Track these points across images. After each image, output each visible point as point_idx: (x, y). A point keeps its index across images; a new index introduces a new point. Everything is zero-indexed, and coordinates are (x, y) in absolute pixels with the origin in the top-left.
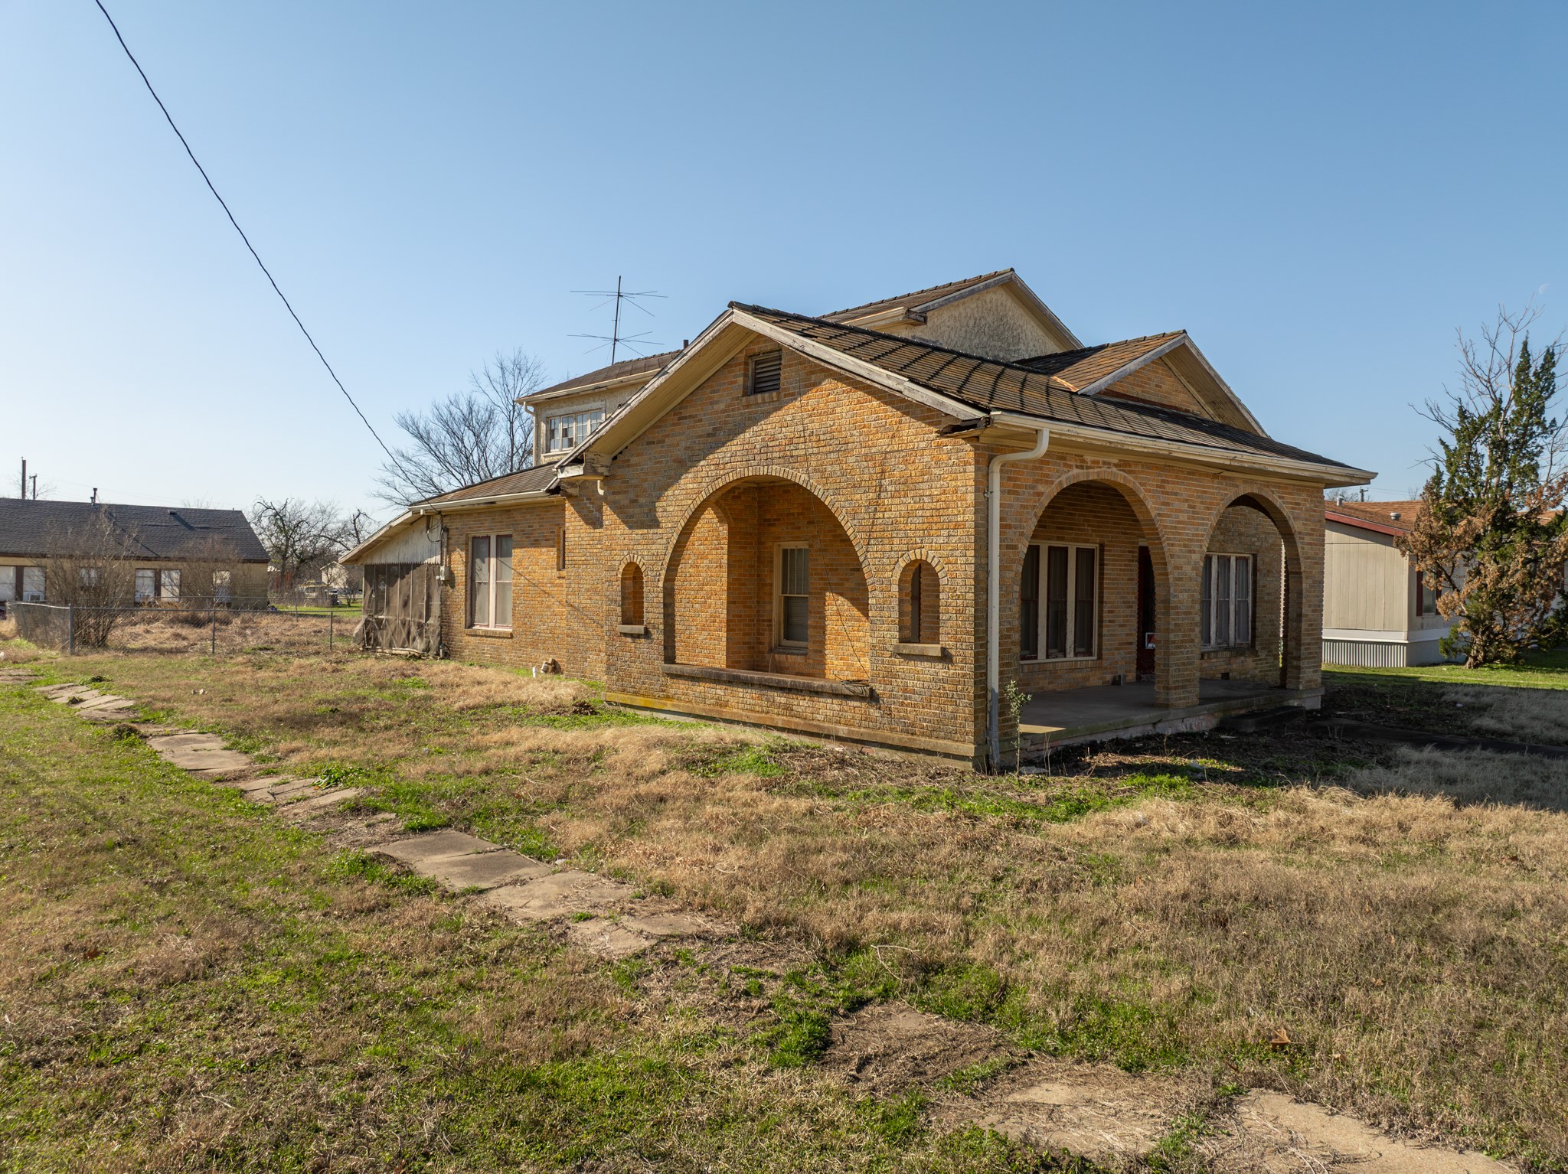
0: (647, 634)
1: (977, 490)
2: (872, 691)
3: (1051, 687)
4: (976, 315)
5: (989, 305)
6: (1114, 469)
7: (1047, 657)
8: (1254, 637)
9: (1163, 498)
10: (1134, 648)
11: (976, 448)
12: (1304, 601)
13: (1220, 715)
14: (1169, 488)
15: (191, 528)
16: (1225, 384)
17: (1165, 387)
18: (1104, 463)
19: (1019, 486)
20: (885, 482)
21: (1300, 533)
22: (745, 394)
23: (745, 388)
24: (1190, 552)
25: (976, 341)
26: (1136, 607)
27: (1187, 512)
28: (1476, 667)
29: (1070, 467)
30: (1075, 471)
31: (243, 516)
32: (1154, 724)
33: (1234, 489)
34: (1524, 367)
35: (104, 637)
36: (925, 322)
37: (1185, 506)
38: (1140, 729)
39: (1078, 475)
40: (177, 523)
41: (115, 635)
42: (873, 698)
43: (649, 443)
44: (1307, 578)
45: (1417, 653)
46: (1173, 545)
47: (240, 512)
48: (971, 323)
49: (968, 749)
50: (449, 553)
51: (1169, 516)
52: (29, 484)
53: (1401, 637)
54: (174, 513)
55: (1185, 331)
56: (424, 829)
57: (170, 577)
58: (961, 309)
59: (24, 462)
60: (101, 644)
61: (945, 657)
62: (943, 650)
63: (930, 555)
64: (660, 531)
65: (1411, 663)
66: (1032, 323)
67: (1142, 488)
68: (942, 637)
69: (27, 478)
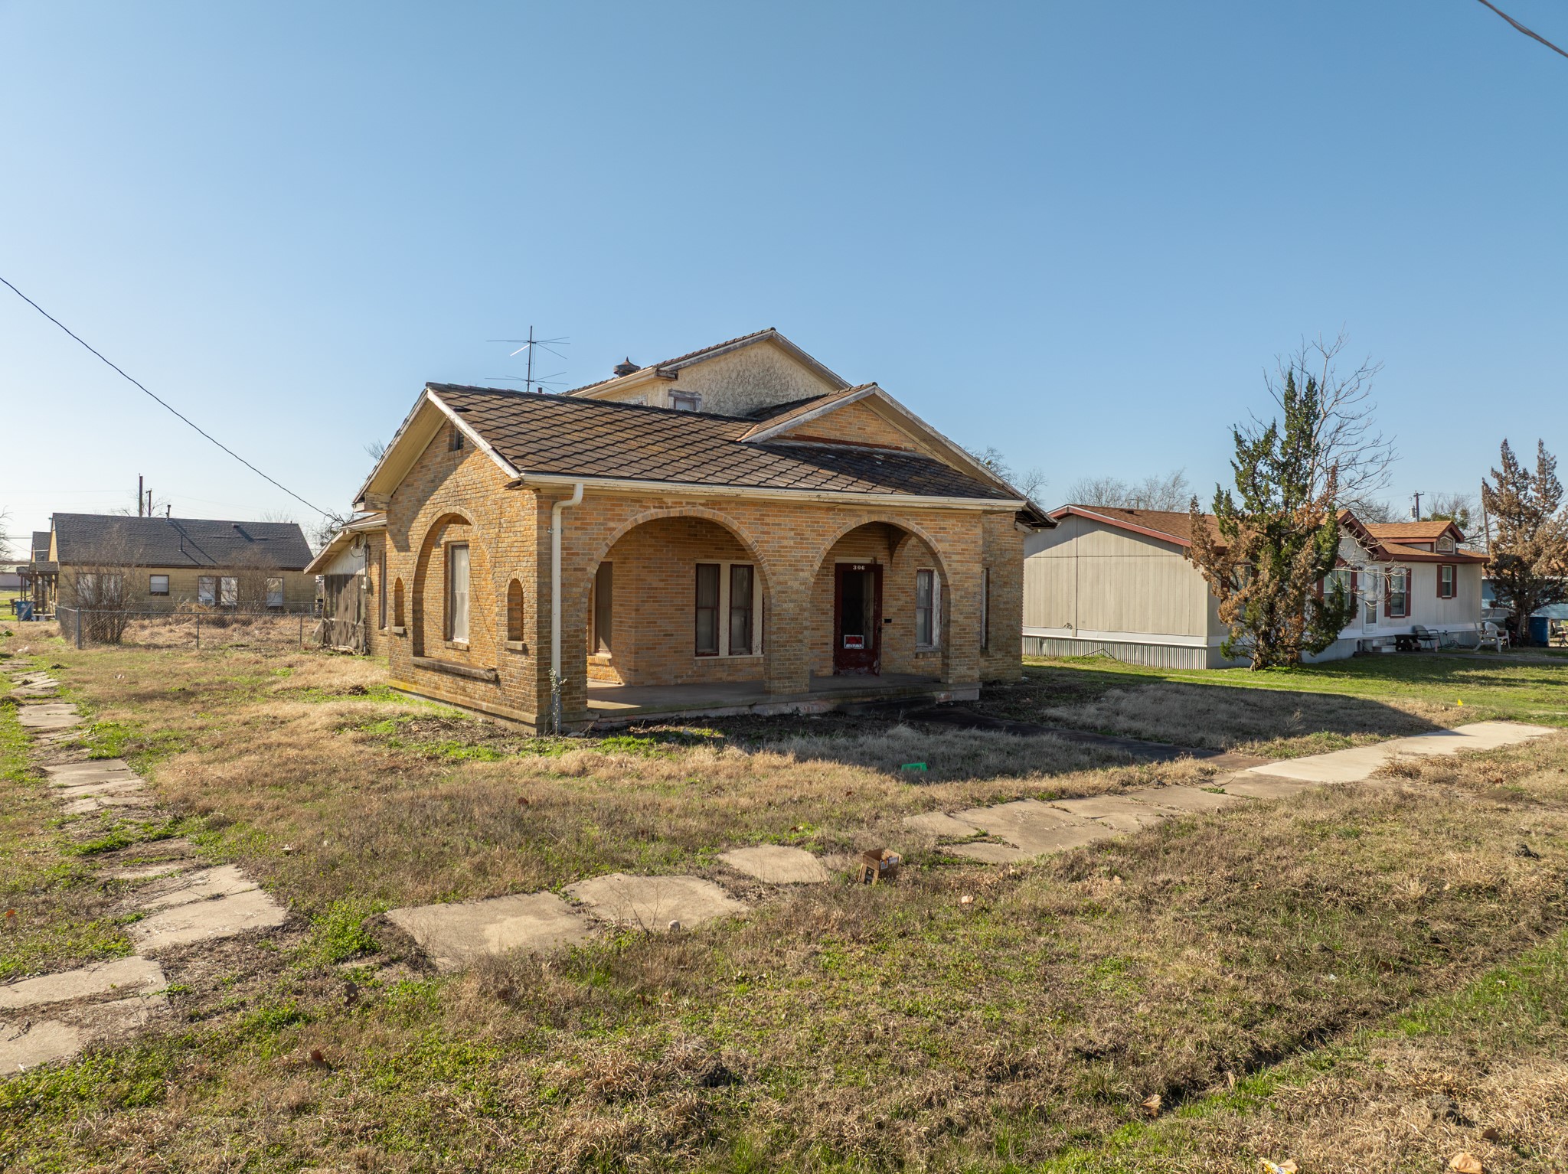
0: (405, 633)
1: (539, 528)
2: (497, 676)
3: (730, 678)
4: (739, 368)
5: (754, 359)
6: (701, 508)
7: (730, 654)
8: (987, 640)
9: (761, 528)
10: (830, 648)
11: (538, 497)
12: (952, 609)
13: (839, 701)
14: (768, 520)
15: (251, 540)
16: (926, 425)
17: (868, 429)
18: (688, 503)
19: (587, 524)
20: (502, 521)
21: (945, 553)
22: (451, 450)
23: (450, 444)
24: (796, 570)
25: (740, 390)
26: (832, 614)
27: (792, 538)
28: (1257, 669)
29: (648, 507)
30: (653, 510)
31: (299, 529)
32: (750, 706)
33: (855, 519)
34: (1290, 396)
35: (119, 634)
36: (676, 377)
37: (792, 534)
38: (732, 709)
39: (657, 513)
40: (239, 535)
41: (128, 634)
42: (497, 681)
43: (408, 486)
44: (956, 590)
45: (1224, 656)
46: (775, 565)
47: (297, 525)
48: (734, 375)
49: (532, 718)
50: (370, 565)
51: (768, 542)
52: (145, 497)
53: (1202, 642)
54: (238, 527)
55: (874, 384)
56: (99, 758)
57: (228, 583)
58: (723, 364)
59: (141, 478)
60: (116, 640)
61: (525, 651)
62: (524, 646)
63: (518, 575)
64: (410, 554)
65: (1213, 664)
66: (804, 371)
67: (736, 521)
68: (525, 636)
69: (144, 492)
